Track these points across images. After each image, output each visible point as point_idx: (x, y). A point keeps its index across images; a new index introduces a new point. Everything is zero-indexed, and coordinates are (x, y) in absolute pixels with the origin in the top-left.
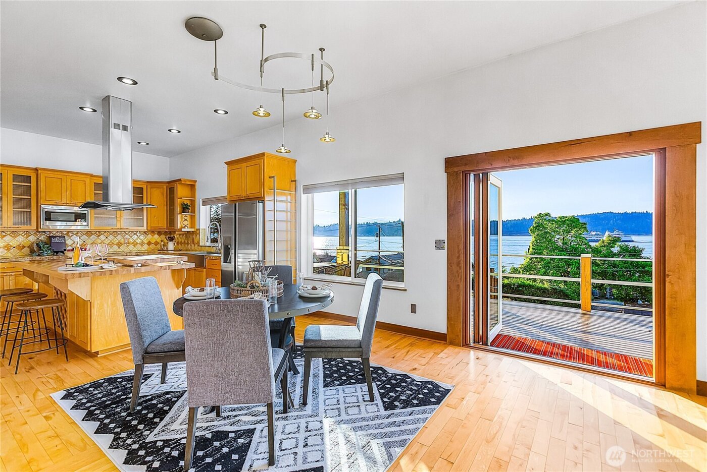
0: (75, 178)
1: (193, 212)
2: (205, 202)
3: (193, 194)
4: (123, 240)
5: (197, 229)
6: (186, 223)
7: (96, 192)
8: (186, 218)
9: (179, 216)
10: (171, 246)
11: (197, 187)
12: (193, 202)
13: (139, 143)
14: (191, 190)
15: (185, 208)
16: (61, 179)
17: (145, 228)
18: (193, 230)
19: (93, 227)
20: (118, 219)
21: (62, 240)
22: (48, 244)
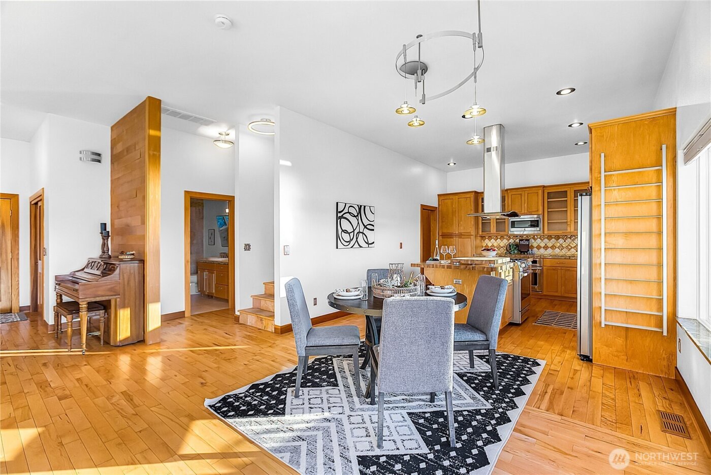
0: (530, 192)
7: (549, 200)
13: (576, 144)
16: (521, 194)
19: (546, 232)
20: (568, 223)
21: (527, 243)
22: (517, 246)
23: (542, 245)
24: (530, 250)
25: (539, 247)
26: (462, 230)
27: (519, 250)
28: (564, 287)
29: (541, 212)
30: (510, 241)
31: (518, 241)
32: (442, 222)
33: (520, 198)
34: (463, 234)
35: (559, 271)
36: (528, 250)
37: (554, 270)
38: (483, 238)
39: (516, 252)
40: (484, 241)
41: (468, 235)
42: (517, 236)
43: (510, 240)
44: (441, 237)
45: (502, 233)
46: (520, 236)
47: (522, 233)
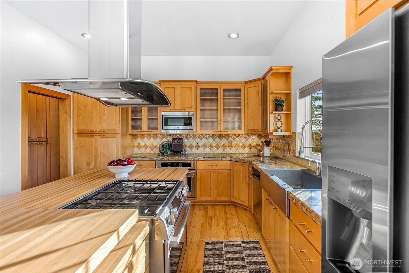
0: (184, 86)
1: (289, 109)
2: (303, 93)
3: (289, 86)
4: (227, 142)
5: (293, 133)
6: (279, 124)
7: (201, 97)
8: (279, 118)
9: (272, 117)
10: (267, 151)
11: (292, 75)
12: (288, 95)
14: (287, 80)
15: (278, 105)
16: (174, 88)
17: (243, 131)
18: (287, 133)
19: (199, 131)
20: (218, 122)
21: (179, 142)
22: (170, 146)
23: (194, 144)
24: (183, 150)
25: (191, 147)
26: (105, 127)
27: (172, 151)
28: (216, 191)
29: (194, 109)
30: (164, 140)
31: (171, 140)
32: (78, 115)
33: (173, 92)
34: (106, 132)
35: (212, 174)
36: (182, 151)
37: (207, 172)
38: (134, 136)
39: (169, 153)
40: (136, 139)
41: (113, 134)
42: (171, 135)
43: (163, 138)
44: (76, 136)
45: (154, 131)
46: (174, 135)
47: (175, 131)
